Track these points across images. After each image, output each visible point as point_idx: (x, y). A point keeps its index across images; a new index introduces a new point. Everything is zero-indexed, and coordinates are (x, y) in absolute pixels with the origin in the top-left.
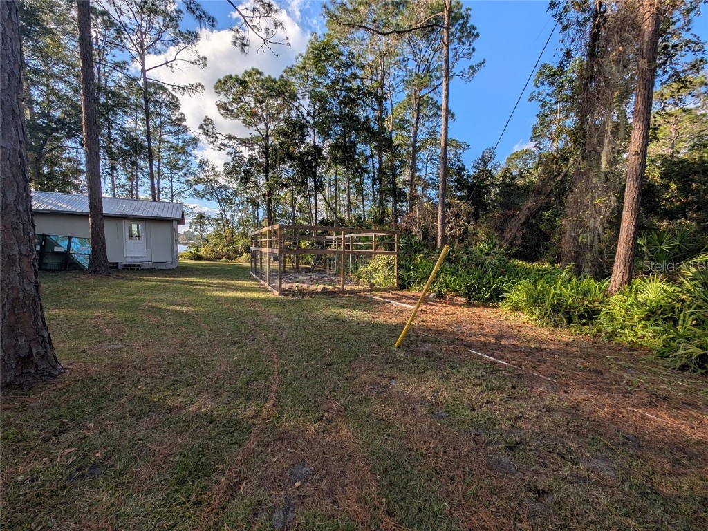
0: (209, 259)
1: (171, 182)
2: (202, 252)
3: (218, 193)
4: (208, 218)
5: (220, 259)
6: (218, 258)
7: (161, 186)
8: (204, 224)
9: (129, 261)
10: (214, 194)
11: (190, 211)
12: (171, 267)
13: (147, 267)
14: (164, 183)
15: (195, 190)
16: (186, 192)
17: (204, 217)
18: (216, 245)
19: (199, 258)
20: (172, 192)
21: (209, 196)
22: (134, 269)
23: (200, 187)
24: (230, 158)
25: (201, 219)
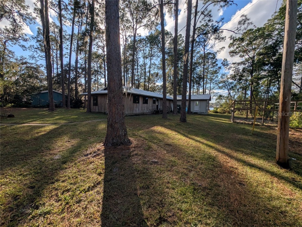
0: (221, 113)
1: (210, 85)
2: (219, 110)
3: (228, 86)
4: (223, 97)
5: (225, 113)
6: (224, 113)
7: (207, 87)
8: (221, 99)
9: (195, 111)
10: (226, 87)
11: (216, 94)
12: (205, 114)
13: (199, 113)
14: (208, 85)
15: (219, 86)
16: (215, 88)
17: (222, 96)
18: (225, 108)
19: (217, 112)
20: (210, 88)
21: (224, 88)
22: (196, 113)
23: (221, 85)
24: (233, 72)
25: (220, 97)
